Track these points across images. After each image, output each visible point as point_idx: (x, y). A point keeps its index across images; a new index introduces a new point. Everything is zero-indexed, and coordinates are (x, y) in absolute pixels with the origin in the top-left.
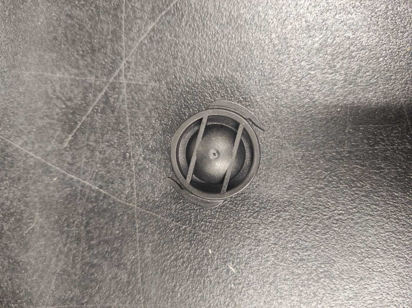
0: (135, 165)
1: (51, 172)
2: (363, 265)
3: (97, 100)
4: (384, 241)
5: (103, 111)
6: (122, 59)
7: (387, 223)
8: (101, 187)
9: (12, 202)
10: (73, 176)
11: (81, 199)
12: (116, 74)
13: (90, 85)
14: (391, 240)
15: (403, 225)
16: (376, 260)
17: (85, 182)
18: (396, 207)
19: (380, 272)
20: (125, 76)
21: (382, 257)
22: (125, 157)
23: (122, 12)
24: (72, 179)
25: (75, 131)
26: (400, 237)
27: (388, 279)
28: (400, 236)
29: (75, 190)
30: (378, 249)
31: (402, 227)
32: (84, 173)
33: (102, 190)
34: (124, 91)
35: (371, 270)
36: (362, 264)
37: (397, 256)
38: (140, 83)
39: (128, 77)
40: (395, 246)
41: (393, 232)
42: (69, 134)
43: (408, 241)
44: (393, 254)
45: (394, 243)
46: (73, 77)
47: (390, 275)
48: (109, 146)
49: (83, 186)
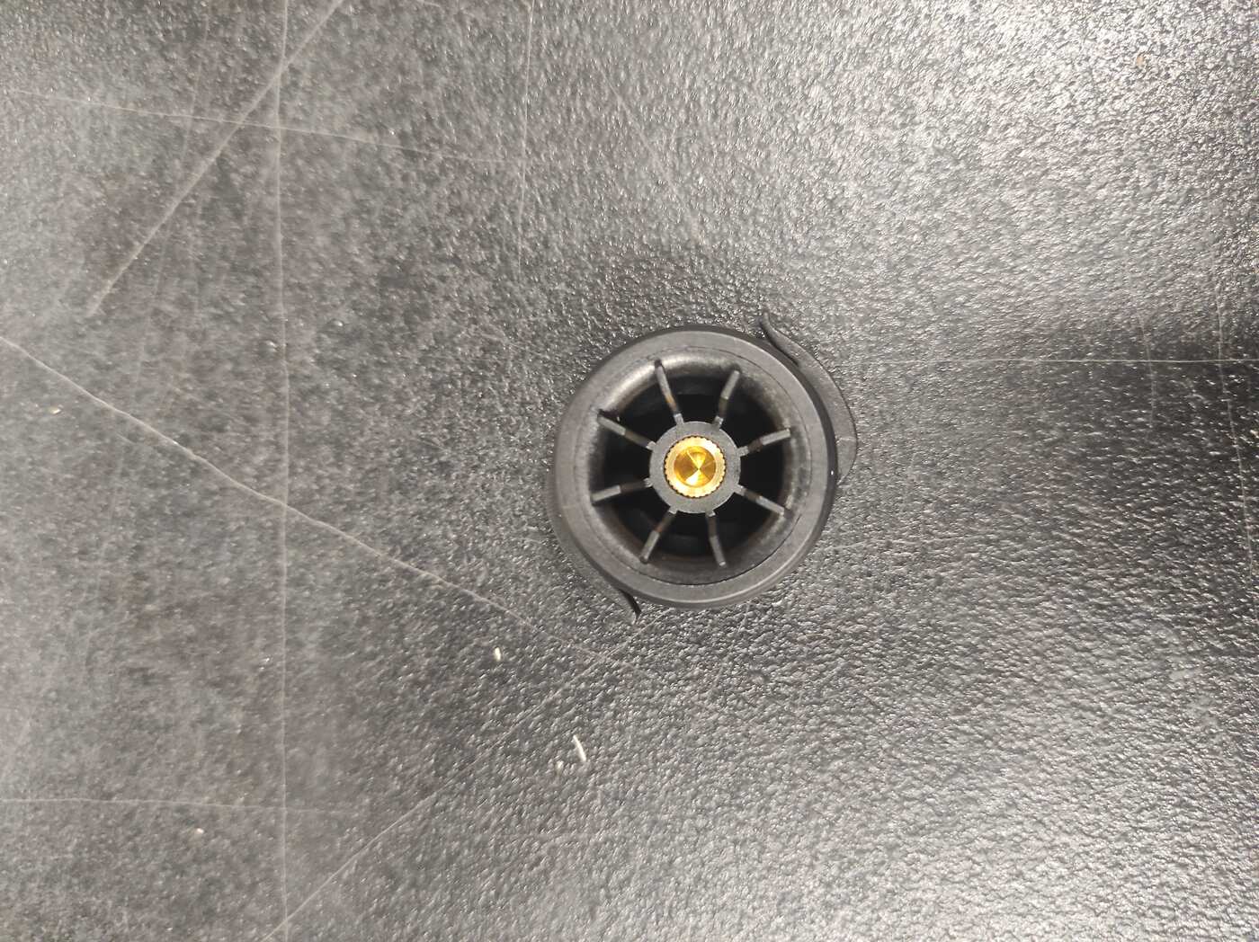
0: (292, 377)
1: (44, 389)
2: (966, 727)
3: (194, 180)
4: (1037, 653)
5: (210, 213)
6: (276, 59)
7: (1049, 598)
8: (185, 440)
10: (109, 406)
11: (124, 474)
12: (255, 104)
13: (179, 133)
14: (1059, 653)
15: (1101, 607)
16: (1008, 713)
17: (141, 423)
18: (1079, 548)
19: (1021, 751)
20: (282, 111)
21: (1026, 704)
22: (262, 354)
24: (104, 412)
25: (123, 268)
26: (1088, 644)
27: (1042, 776)
28: (1088, 640)
29: (111, 447)
30: (1017, 680)
31: (1094, 614)
32: (139, 396)
33: (187, 451)
34: (275, 154)
35: (990, 744)
36: (964, 722)
37: (1075, 704)
38: (324, 132)
39: (291, 113)
40: (1069, 673)
41: (1065, 627)
42: (105, 276)
43: (1111, 658)
44: (1062, 697)
45: (1068, 663)
46: (131, 107)
47: (1048, 763)
48: (217, 318)
49: (134, 436)
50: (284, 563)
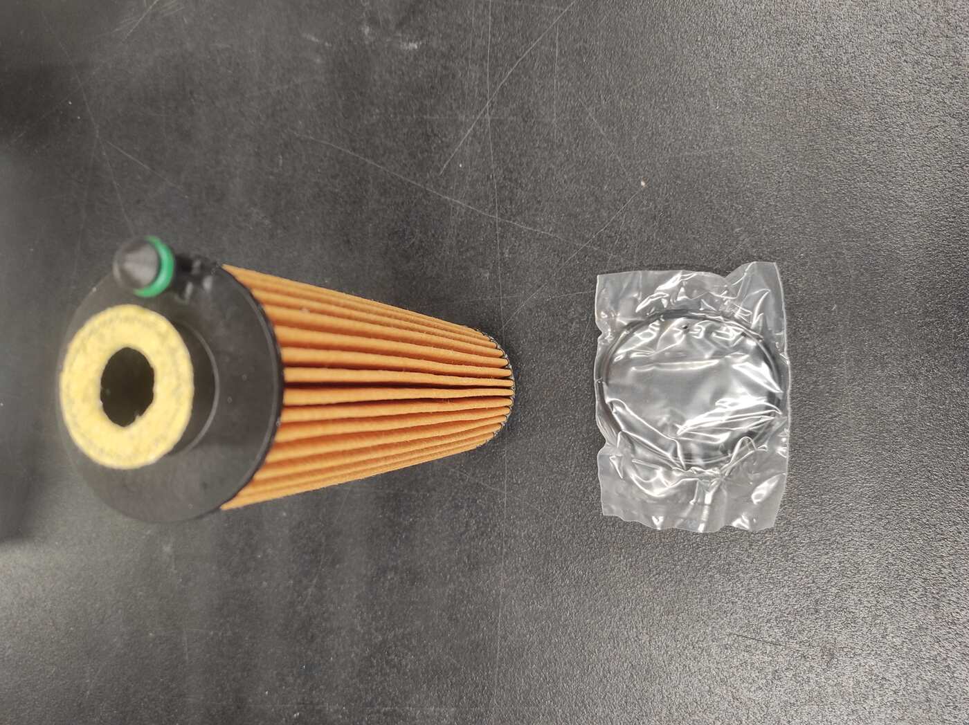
0: (497, 184)
3: (466, 135)
5: (472, 143)
6: (487, 99)
8: (469, 204)
9: (396, 223)
10: (447, 198)
11: (453, 215)
12: (482, 112)
13: (462, 123)
17: (456, 201)
20: (489, 114)
22: (488, 179)
23: (486, 61)
25: (448, 161)
32: (456, 194)
33: (470, 207)
34: (488, 125)
38: (501, 118)
39: (492, 114)
46: (447, 117)
48: (476, 171)
49: (456, 205)
50: (498, 233)
